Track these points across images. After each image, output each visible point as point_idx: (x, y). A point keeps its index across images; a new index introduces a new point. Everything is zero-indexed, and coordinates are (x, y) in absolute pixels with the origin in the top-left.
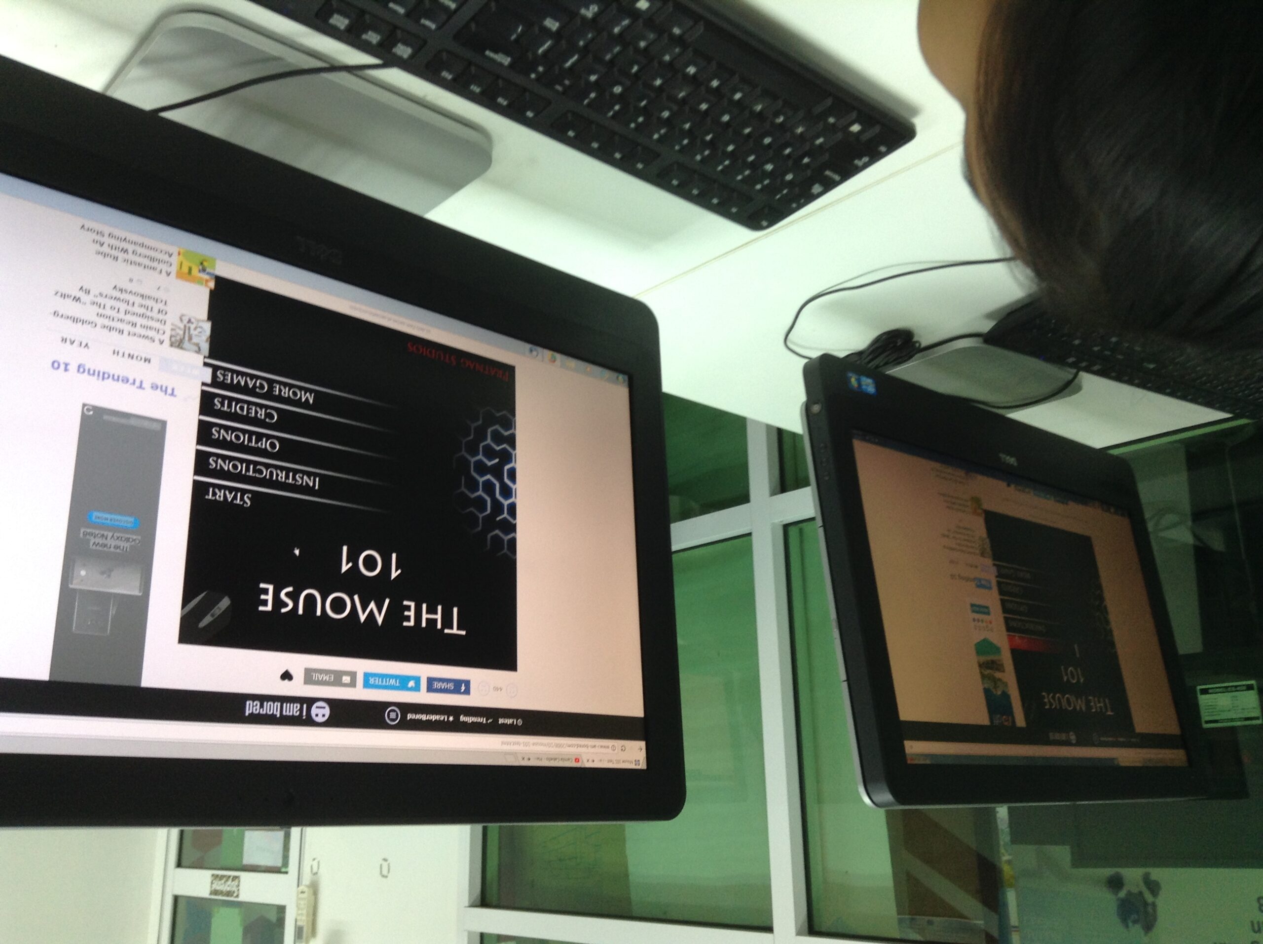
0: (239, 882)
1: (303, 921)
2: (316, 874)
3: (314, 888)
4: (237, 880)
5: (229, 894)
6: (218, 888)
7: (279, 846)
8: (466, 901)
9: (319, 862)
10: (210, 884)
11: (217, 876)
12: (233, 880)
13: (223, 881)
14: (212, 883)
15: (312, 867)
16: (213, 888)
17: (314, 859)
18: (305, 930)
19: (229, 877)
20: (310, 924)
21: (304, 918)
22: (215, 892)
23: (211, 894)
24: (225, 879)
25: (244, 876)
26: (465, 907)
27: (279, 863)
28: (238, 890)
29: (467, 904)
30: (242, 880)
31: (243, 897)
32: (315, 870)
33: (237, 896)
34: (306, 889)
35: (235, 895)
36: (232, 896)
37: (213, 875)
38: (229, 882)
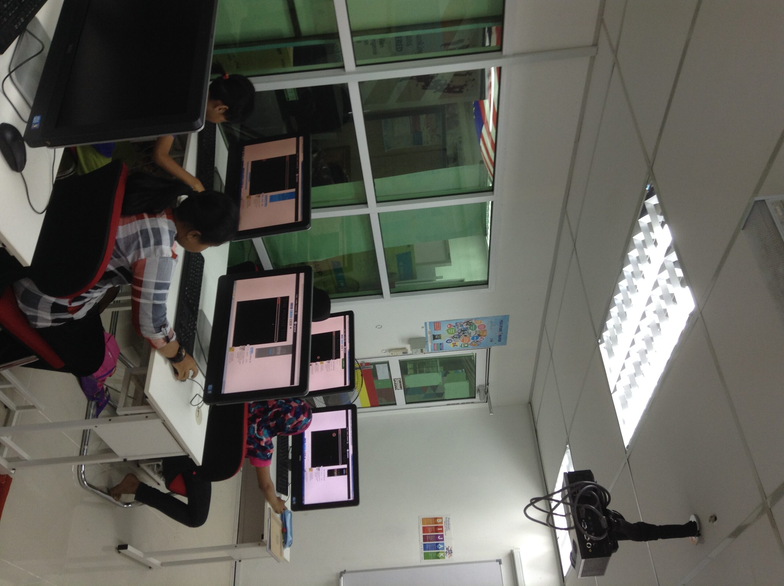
0: (395, 379)
1: (400, 353)
2: (386, 350)
3: (390, 350)
4: (395, 380)
5: (400, 382)
6: (399, 387)
7: (381, 366)
8: (382, 299)
9: (382, 350)
10: (399, 390)
11: (395, 388)
12: (395, 381)
13: (397, 385)
14: (398, 389)
15: (384, 352)
16: (400, 389)
17: (382, 352)
18: (403, 351)
19: (395, 383)
20: (402, 350)
21: (400, 352)
22: (401, 387)
23: (402, 389)
24: (396, 384)
25: (393, 378)
26: (384, 299)
27: (386, 365)
28: (398, 379)
29: (383, 299)
30: (394, 378)
31: (400, 377)
32: (385, 351)
33: (400, 378)
34: (391, 353)
35: (400, 380)
36: (400, 381)
37: (396, 389)
38: (396, 382)
